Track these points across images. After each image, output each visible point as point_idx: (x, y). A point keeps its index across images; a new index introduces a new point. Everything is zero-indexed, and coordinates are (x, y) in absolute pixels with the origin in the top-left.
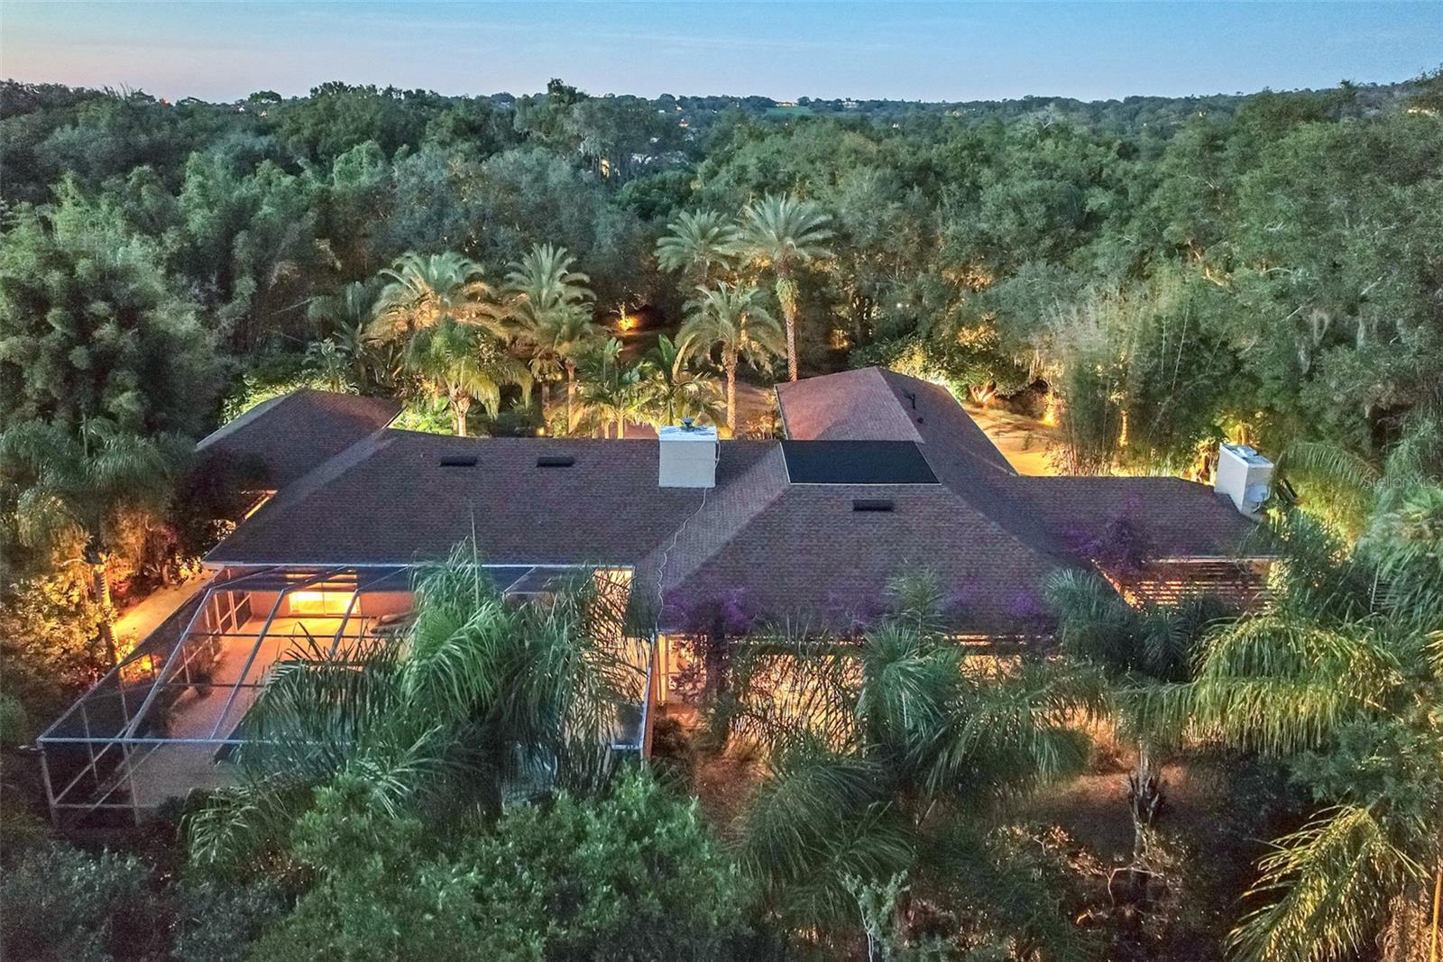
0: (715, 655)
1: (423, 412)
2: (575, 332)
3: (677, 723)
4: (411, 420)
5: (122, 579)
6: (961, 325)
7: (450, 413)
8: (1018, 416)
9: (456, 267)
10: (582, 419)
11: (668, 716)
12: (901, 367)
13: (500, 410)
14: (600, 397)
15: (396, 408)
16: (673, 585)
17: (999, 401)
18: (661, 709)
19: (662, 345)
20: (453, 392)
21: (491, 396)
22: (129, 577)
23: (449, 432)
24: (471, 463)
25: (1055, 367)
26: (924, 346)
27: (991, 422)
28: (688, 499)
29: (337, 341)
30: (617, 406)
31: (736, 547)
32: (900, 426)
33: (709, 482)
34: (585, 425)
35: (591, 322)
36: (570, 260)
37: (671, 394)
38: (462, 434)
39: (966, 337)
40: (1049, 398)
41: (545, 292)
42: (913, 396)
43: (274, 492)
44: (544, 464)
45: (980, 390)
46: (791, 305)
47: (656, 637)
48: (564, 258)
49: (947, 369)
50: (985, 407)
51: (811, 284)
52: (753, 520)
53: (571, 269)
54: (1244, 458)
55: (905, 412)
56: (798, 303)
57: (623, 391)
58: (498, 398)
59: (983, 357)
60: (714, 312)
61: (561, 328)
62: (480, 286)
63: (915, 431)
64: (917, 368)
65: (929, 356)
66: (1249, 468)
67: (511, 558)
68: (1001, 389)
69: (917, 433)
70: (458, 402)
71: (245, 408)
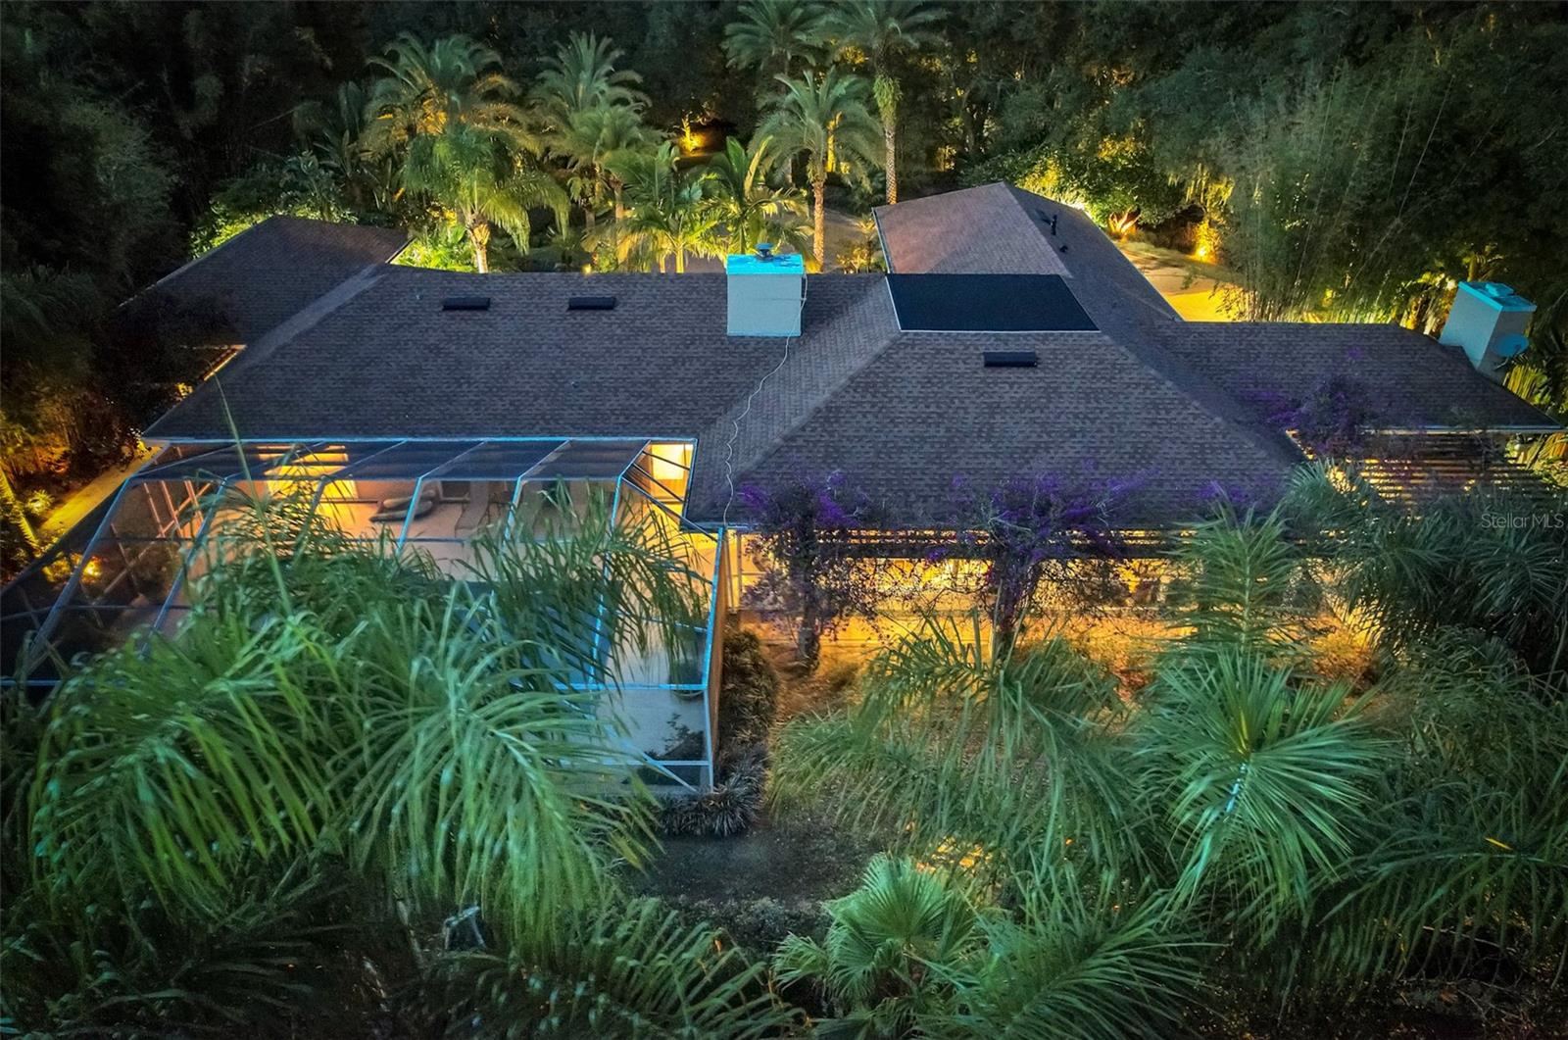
0: (803, 556)
1: (435, 243)
2: (618, 138)
3: (752, 638)
4: (419, 254)
5: (56, 457)
6: (1104, 132)
7: (468, 246)
8: (1163, 250)
9: (466, 54)
10: (630, 251)
11: (742, 630)
12: (1030, 185)
13: (532, 244)
14: (651, 220)
15: (400, 242)
16: (747, 465)
17: (1140, 232)
18: (733, 618)
19: (731, 151)
20: (469, 218)
21: (518, 223)
22: (65, 455)
23: (469, 269)
24: (484, 306)
25: (1222, 187)
26: (1060, 158)
27: (1136, 253)
28: (763, 352)
29: (319, 154)
30: (674, 233)
31: (828, 415)
32: (1040, 258)
33: (792, 327)
34: (635, 257)
35: (641, 126)
36: (616, 54)
37: (743, 217)
38: (482, 271)
39: (1108, 151)
40: (1203, 227)
41: (581, 87)
42: (1051, 220)
43: (242, 347)
44: (577, 306)
45: (1119, 217)
46: (892, 110)
47: (725, 532)
48: (608, 50)
49: (1087, 188)
50: (1124, 240)
51: (915, 87)
52: (852, 379)
53: (619, 65)
54: (1495, 299)
55: (1043, 239)
56: (899, 107)
57: (681, 212)
58: (528, 226)
59: (1128, 176)
60: (796, 109)
61: (600, 131)
62: (498, 80)
63: (1059, 262)
64: (1049, 186)
65: (1065, 172)
66: (1503, 312)
67: (537, 428)
68: (1145, 215)
69: (1062, 265)
70: (476, 231)
71: (217, 242)
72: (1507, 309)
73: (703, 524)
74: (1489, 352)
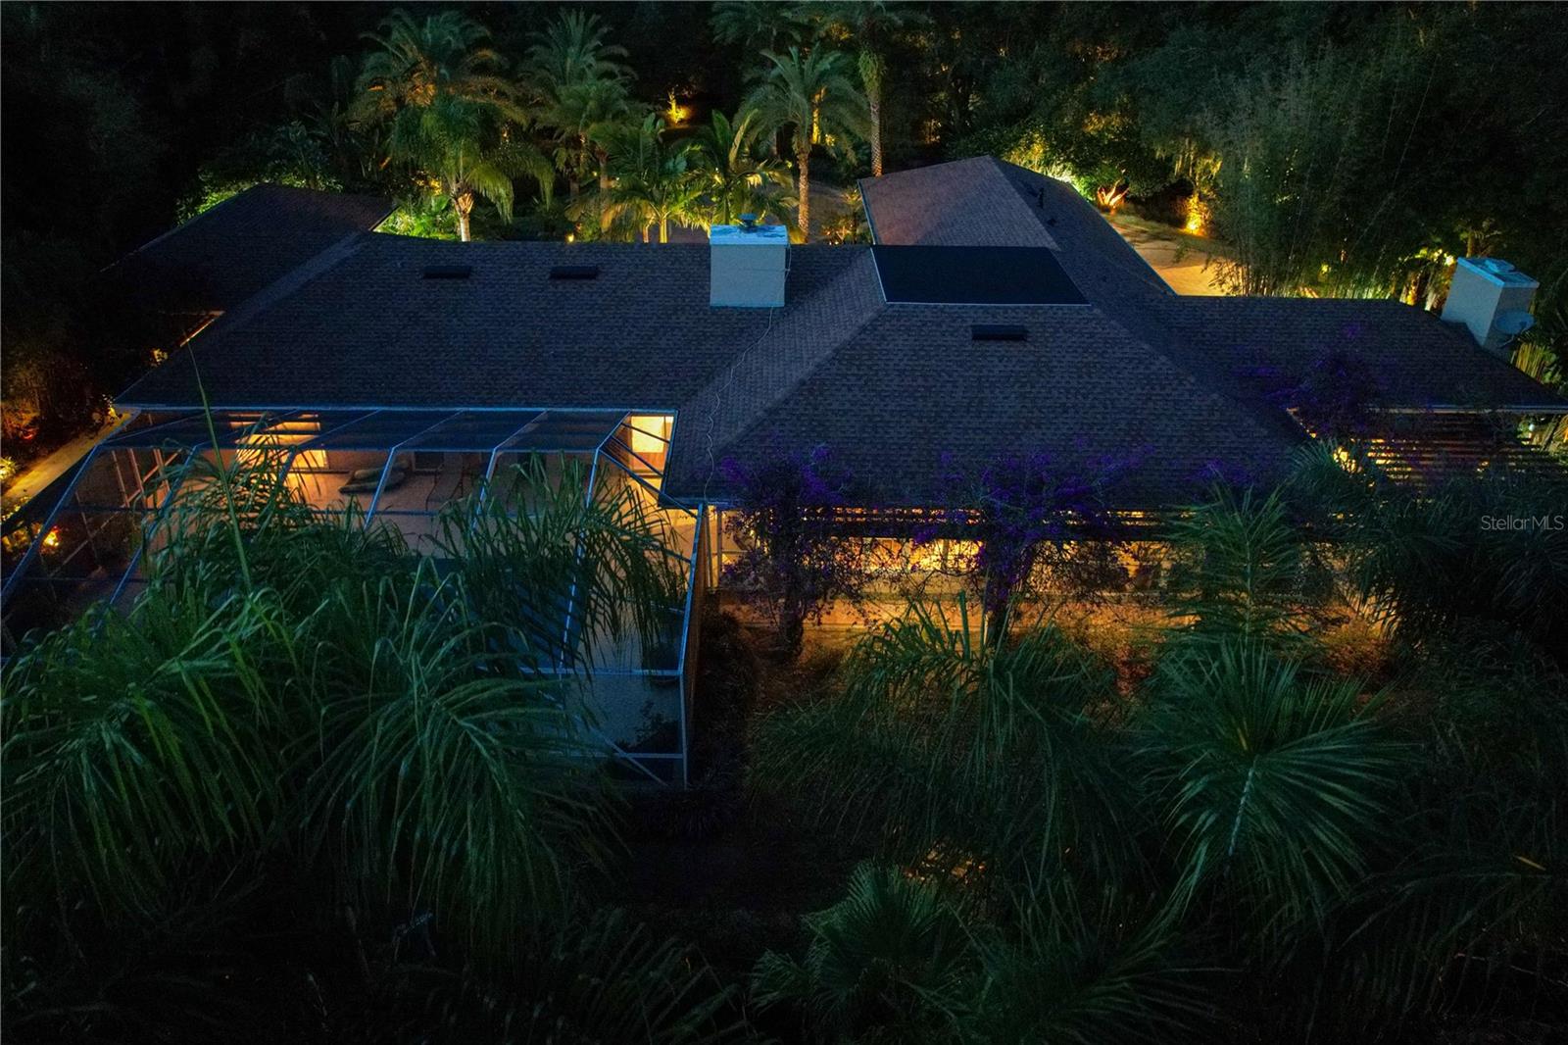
0: (785, 534)
1: (418, 212)
2: (604, 110)
3: (731, 620)
4: (403, 223)
5: (25, 423)
6: (1090, 107)
7: (452, 215)
8: (1154, 224)
9: (456, 30)
10: (613, 220)
11: (721, 611)
12: (1017, 158)
13: (515, 212)
14: (634, 191)
15: (385, 210)
16: (727, 437)
17: (1130, 205)
18: (712, 598)
19: (716, 125)
20: (454, 188)
21: (502, 191)
22: (34, 421)
23: (452, 237)
24: (464, 274)
25: (1210, 161)
26: (1046, 132)
27: (1124, 226)
28: (747, 323)
29: (310, 124)
30: (658, 203)
31: (809, 387)
32: (1029, 231)
33: (778, 300)
34: (618, 226)
35: (626, 98)
36: (605, 30)
37: (727, 188)
38: (464, 239)
39: (1094, 125)
40: (1193, 201)
41: (569, 62)
42: (1038, 192)
43: (219, 313)
44: (559, 275)
45: (1107, 191)
46: (877, 84)
47: (705, 509)
48: (598, 25)
49: (1073, 161)
50: (1113, 212)
51: (900, 64)
52: (837, 351)
53: (607, 40)
54: (1496, 275)
55: (1030, 212)
56: (884, 82)
57: (665, 183)
58: (512, 195)
59: (1116, 150)
60: (782, 83)
61: (587, 104)
62: (488, 54)
63: (1046, 233)
64: (1036, 160)
65: (1051, 146)
66: (1504, 289)
67: (514, 399)
68: (1133, 189)
69: (1050, 239)
70: (460, 199)
71: (201, 210)
72: (1509, 285)
73: (683, 500)
74: (1494, 327)
